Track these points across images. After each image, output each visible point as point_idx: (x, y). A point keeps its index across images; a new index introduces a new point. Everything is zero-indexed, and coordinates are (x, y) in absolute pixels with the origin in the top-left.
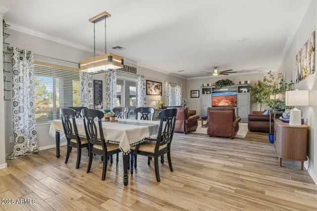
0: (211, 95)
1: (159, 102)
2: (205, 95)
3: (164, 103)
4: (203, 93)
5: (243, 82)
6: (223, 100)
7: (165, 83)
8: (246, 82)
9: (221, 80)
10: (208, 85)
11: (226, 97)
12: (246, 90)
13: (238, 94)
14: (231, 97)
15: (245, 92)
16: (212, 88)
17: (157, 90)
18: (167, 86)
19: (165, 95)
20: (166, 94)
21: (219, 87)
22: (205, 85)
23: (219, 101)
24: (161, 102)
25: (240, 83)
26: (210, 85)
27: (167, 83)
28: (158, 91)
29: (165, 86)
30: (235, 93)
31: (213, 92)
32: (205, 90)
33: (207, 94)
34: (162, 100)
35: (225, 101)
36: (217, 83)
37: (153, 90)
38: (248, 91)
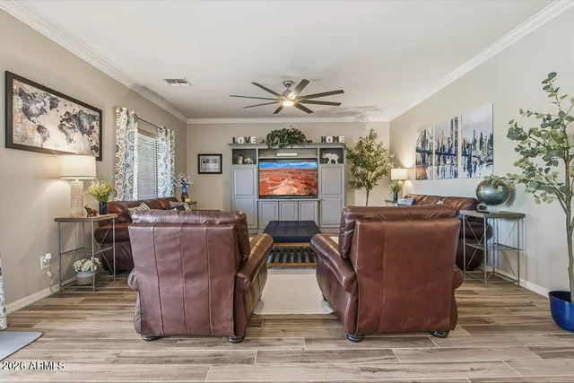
0: (255, 167)
1: (87, 183)
2: (240, 165)
3: (112, 191)
4: (235, 161)
5: (329, 139)
6: (286, 181)
7: (115, 116)
8: (336, 139)
9: (281, 129)
10: (247, 141)
11: (294, 174)
12: (335, 157)
13: (320, 166)
14: (304, 175)
15: (333, 162)
16: (257, 148)
17: (77, 136)
18: (123, 126)
19: (116, 160)
20: (120, 154)
21: (277, 147)
22: (240, 140)
23: (276, 183)
24: (94, 187)
25: (324, 139)
26: (253, 140)
27: (124, 115)
28: (80, 141)
29: (115, 127)
30: (313, 165)
31: (260, 160)
32: (239, 154)
33: (244, 163)
34: (99, 178)
35: (291, 182)
36: (272, 136)
37: (52, 129)
38: (341, 161)
